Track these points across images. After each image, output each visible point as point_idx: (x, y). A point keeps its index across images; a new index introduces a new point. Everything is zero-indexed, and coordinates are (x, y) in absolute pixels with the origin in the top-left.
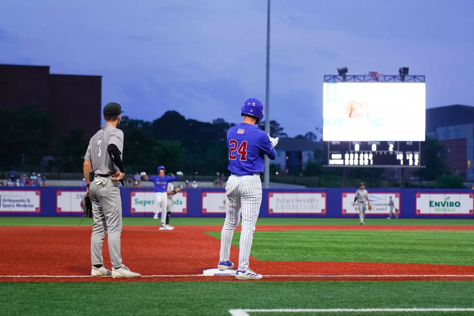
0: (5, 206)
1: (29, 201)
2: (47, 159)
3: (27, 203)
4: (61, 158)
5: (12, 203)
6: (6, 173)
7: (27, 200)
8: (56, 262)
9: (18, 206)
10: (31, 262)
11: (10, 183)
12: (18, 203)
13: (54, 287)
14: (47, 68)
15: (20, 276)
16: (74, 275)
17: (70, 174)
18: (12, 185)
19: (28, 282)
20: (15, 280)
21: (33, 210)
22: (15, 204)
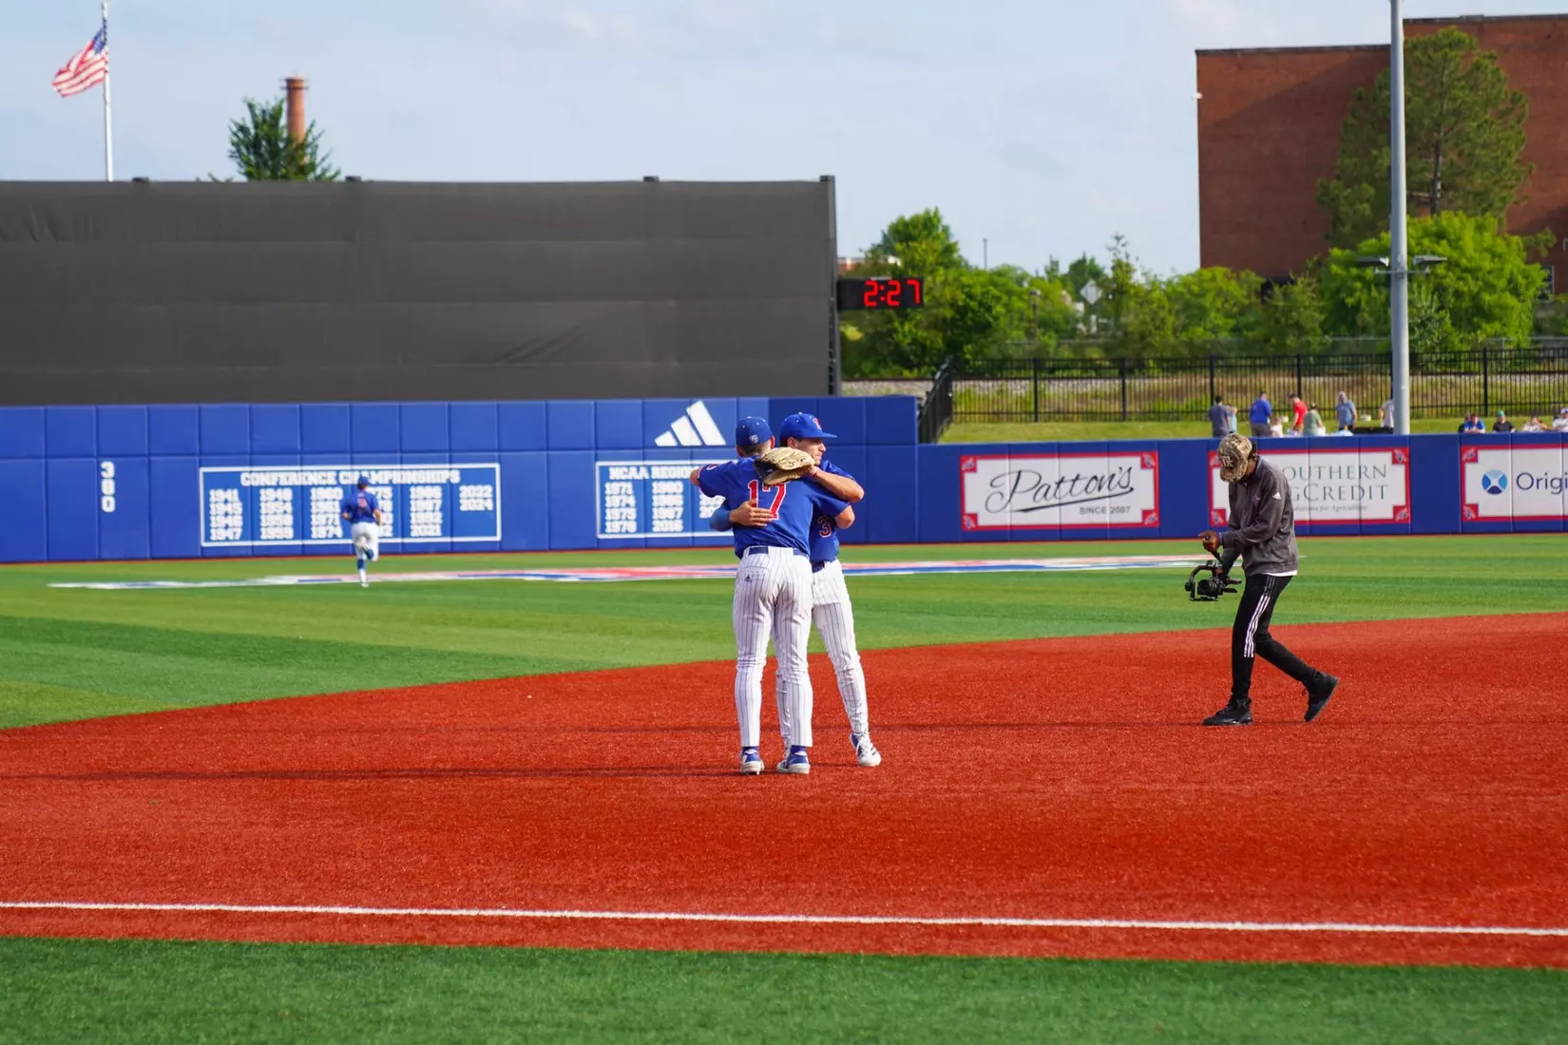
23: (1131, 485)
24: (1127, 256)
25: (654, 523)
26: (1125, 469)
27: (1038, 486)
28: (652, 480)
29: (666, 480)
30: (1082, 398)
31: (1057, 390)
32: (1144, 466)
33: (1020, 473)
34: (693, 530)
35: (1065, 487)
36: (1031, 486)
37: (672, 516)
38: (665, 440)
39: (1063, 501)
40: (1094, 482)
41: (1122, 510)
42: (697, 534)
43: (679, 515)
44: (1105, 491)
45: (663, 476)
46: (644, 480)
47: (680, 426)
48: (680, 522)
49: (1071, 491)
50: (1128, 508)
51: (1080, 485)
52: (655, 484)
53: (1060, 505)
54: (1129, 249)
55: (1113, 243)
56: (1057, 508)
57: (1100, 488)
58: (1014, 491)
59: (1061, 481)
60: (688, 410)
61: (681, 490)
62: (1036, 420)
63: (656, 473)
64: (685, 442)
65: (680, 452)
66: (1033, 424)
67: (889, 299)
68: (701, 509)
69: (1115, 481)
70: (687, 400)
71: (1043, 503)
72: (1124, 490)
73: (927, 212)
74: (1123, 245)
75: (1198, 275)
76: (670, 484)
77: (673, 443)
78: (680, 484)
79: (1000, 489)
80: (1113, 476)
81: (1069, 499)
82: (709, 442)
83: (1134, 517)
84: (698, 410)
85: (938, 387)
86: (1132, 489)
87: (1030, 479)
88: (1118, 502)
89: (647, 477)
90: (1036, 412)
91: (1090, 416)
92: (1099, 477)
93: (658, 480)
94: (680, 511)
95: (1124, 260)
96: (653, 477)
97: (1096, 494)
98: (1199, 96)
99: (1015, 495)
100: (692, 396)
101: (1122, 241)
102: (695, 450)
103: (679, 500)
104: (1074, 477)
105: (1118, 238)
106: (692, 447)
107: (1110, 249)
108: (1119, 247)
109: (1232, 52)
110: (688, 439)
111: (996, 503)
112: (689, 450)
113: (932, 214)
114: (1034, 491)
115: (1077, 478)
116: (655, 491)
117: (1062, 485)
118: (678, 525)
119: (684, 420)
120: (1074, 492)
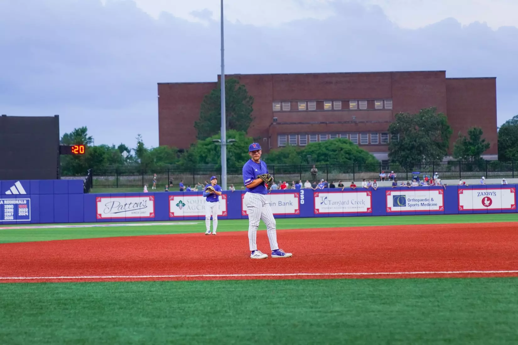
0: (410, 206)
1: (432, 200)
2: (446, 159)
3: (431, 202)
4: (461, 158)
5: (417, 203)
6: (410, 174)
7: (431, 199)
8: (479, 258)
9: (422, 205)
10: (456, 258)
11: (415, 184)
12: (422, 202)
13: (487, 282)
14: (444, 72)
15: (451, 272)
16: (503, 271)
17: (469, 173)
18: (416, 186)
19: (460, 277)
20: (448, 276)
21: (436, 208)
22: (420, 203)
23: (146, 206)
24: (142, 140)
25: (5, 217)
26: (145, 201)
27: (119, 206)
28: (4, 204)
29: (8, 204)
30: (130, 181)
31: (122, 179)
32: (150, 200)
33: (114, 202)
34: (16, 219)
35: (127, 206)
36: (117, 206)
37: (10, 215)
38: (8, 193)
39: (126, 210)
40: (136, 204)
41: (144, 213)
42: (18, 220)
43: (12, 215)
44: (139, 207)
45: (8, 203)
46: (2, 204)
47: (13, 188)
48: (13, 217)
49: (129, 207)
50: (146, 212)
51: (131, 205)
52: (5, 206)
53: (125, 211)
54: (142, 138)
55: (138, 137)
56: (124, 212)
57: (137, 206)
58: (112, 207)
59: (126, 204)
60: (16, 184)
61: (13, 207)
62: (117, 187)
63: (5, 202)
64: (14, 193)
65: (13, 196)
66: (116, 188)
67: (75, 151)
68: (19, 213)
69: (142, 204)
70: (15, 181)
71: (121, 211)
72: (144, 207)
73: (83, 128)
74: (141, 137)
75: (159, 148)
76: (10, 205)
77: (10, 193)
78: (13, 206)
79: (108, 207)
80: (141, 203)
81: (129, 210)
82: (21, 193)
83: (147, 215)
84: (18, 184)
85: (89, 177)
86: (147, 207)
87: (116, 204)
88: (142, 210)
89: (3, 203)
90: (117, 185)
91: (132, 186)
92: (137, 203)
93: (6, 204)
94: (13, 213)
95: (141, 142)
96: (5, 203)
97: (136, 208)
98: (159, 96)
99: (112, 208)
100: (16, 180)
101: (140, 136)
102: (17, 195)
103: (12, 210)
104: (130, 203)
105: (139, 135)
106: (16, 195)
107: (137, 139)
108: (140, 138)
109: (168, 84)
110: (15, 192)
111: (107, 211)
112: (15, 195)
113: (84, 128)
114: (118, 207)
115: (131, 204)
116: (5, 208)
117: (126, 206)
118: (12, 218)
119: (14, 187)
120: (130, 207)
